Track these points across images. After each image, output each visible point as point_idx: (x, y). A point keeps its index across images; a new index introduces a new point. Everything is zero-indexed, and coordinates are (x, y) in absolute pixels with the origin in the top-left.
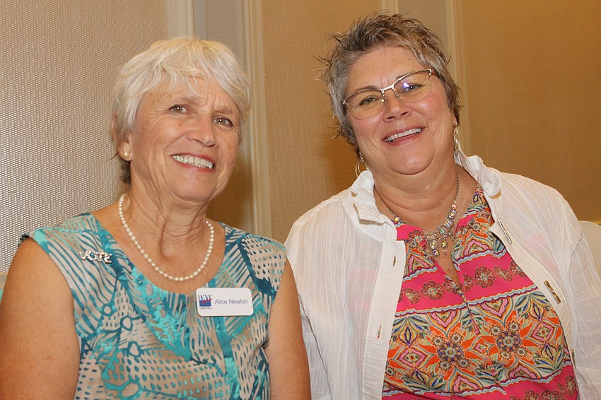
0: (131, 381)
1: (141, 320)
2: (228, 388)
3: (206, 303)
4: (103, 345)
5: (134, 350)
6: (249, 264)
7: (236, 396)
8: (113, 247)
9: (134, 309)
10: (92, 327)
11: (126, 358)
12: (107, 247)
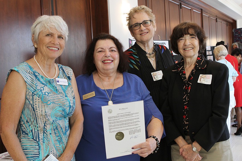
0: (48, 101)
1: (46, 86)
2: (68, 103)
3: (58, 82)
4: (39, 93)
5: (47, 94)
6: (65, 73)
7: (70, 105)
8: (33, 70)
9: (43, 84)
10: (34, 89)
11: (45, 96)
12: (31, 70)
